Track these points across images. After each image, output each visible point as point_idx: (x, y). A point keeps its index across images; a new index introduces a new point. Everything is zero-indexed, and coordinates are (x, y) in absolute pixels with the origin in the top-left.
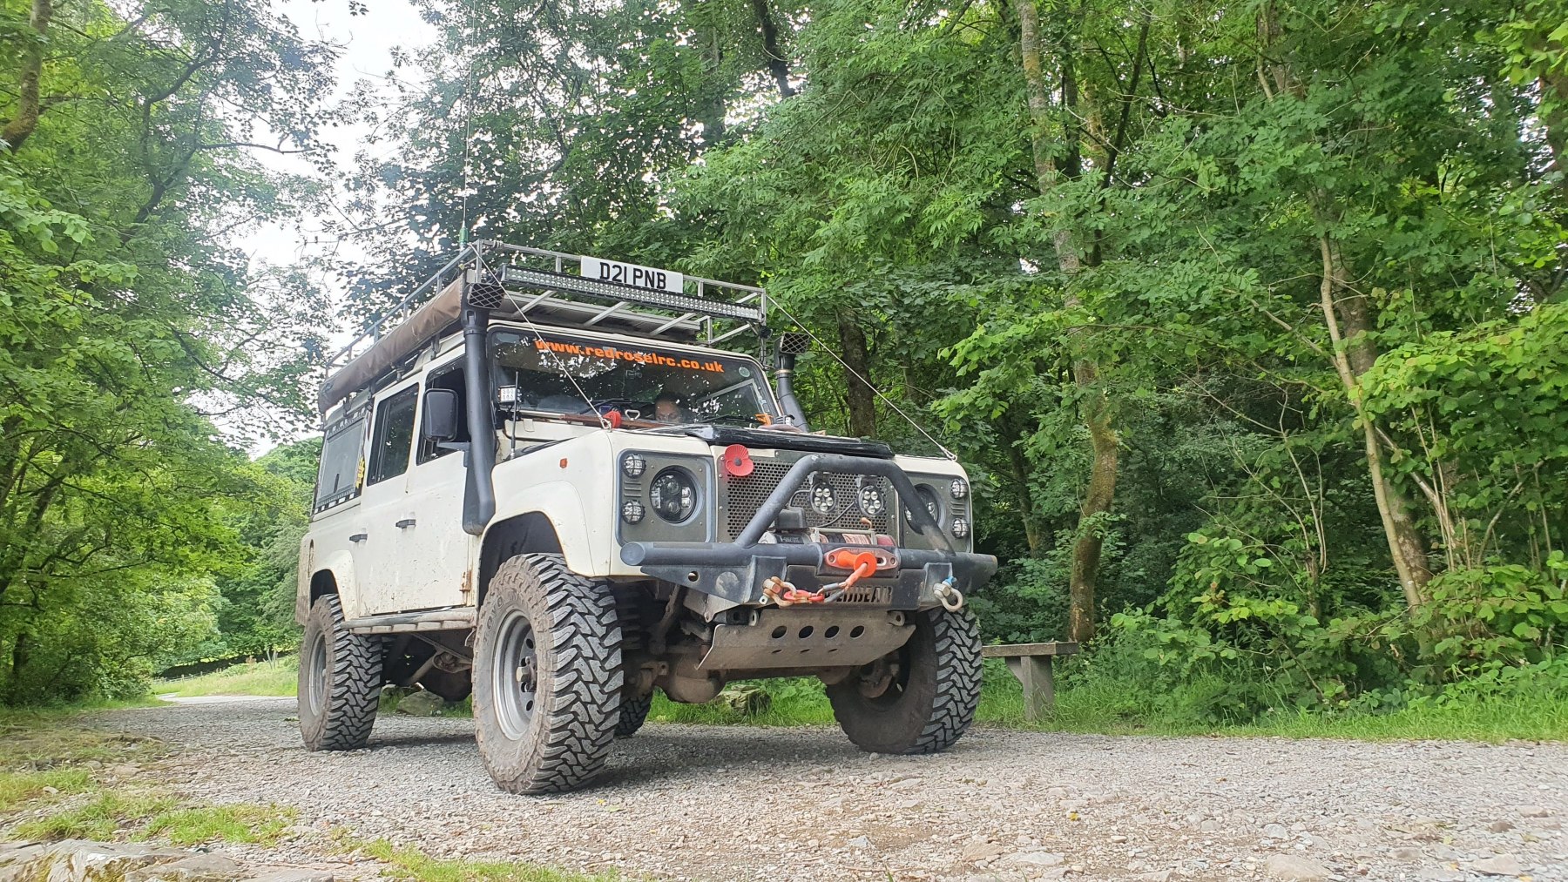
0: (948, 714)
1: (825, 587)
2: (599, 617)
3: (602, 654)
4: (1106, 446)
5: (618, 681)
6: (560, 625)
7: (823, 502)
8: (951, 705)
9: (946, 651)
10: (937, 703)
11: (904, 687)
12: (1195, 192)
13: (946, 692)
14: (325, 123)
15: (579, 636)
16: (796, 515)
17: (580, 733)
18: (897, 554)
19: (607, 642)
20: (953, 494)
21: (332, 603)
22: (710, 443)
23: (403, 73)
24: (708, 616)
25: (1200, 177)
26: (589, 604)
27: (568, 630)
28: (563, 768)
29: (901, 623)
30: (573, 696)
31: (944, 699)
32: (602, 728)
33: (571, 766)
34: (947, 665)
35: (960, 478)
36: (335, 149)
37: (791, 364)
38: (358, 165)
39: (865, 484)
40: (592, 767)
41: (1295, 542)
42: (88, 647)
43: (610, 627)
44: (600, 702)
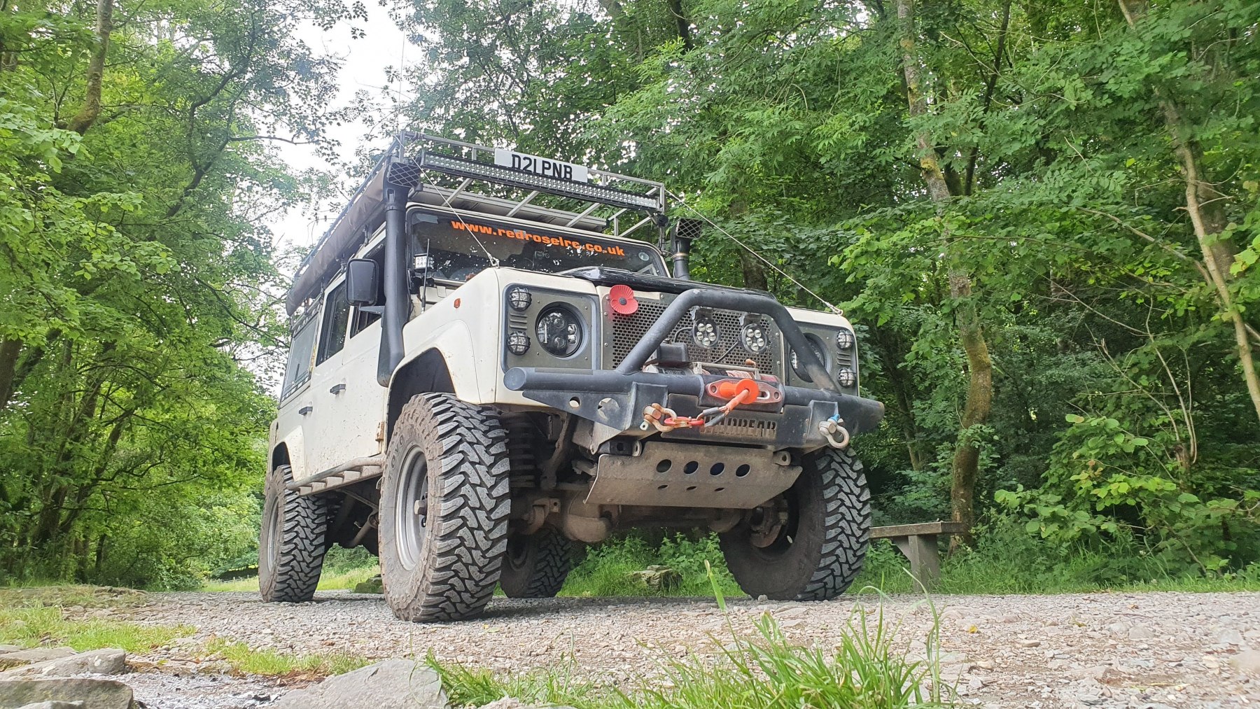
0: (837, 560)
1: (705, 411)
2: (488, 447)
3: (490, 482)
4: (981, 367)
5: (505, 509)
6: (448, 452)
7: (705, 337)
8: (839, 551)
9: (834, 498)
10: (826, 549)
11: (793, 538)
12: (1063, 107)
13: (834, 539)
14: (331, 123)
15: (467, 464)
16: (679, 349)
17: (467, 558)
18: (780, 389)
19: (495, 471)
20: (839, 345)
21: (286, 471)
22: (596, 283)
23: (395, 86)
24: (593, 447)
25: (1067, 93)
26: (479, 435)
27: (456, 458)
28: (451, 593)
29: (787, 463)
30: (460, 521)
31: (831, 546)
32: (489, 555)
33: (459, 593)
34: (835, 512)
35: (846, 329)
36: (339, 144)
37: (687, 248)
38: (358, 158)
39: (748, 322)
40: (481, 594)
41: (1165, 434)
42: (153, 548)
43: (498, 457)
44: (487, 529)
